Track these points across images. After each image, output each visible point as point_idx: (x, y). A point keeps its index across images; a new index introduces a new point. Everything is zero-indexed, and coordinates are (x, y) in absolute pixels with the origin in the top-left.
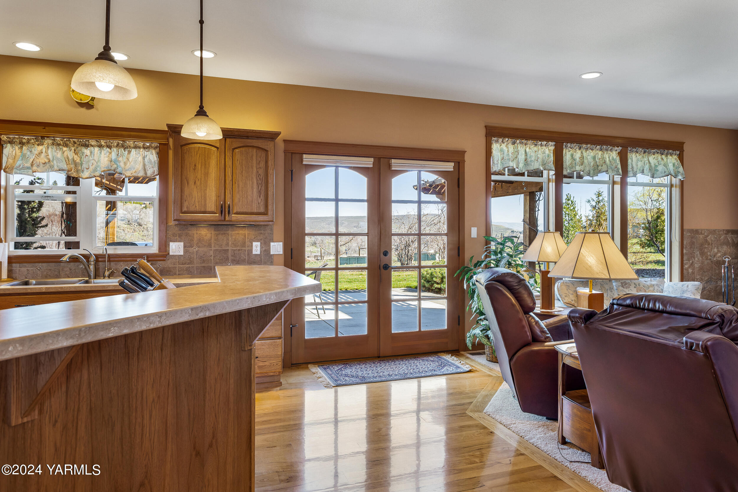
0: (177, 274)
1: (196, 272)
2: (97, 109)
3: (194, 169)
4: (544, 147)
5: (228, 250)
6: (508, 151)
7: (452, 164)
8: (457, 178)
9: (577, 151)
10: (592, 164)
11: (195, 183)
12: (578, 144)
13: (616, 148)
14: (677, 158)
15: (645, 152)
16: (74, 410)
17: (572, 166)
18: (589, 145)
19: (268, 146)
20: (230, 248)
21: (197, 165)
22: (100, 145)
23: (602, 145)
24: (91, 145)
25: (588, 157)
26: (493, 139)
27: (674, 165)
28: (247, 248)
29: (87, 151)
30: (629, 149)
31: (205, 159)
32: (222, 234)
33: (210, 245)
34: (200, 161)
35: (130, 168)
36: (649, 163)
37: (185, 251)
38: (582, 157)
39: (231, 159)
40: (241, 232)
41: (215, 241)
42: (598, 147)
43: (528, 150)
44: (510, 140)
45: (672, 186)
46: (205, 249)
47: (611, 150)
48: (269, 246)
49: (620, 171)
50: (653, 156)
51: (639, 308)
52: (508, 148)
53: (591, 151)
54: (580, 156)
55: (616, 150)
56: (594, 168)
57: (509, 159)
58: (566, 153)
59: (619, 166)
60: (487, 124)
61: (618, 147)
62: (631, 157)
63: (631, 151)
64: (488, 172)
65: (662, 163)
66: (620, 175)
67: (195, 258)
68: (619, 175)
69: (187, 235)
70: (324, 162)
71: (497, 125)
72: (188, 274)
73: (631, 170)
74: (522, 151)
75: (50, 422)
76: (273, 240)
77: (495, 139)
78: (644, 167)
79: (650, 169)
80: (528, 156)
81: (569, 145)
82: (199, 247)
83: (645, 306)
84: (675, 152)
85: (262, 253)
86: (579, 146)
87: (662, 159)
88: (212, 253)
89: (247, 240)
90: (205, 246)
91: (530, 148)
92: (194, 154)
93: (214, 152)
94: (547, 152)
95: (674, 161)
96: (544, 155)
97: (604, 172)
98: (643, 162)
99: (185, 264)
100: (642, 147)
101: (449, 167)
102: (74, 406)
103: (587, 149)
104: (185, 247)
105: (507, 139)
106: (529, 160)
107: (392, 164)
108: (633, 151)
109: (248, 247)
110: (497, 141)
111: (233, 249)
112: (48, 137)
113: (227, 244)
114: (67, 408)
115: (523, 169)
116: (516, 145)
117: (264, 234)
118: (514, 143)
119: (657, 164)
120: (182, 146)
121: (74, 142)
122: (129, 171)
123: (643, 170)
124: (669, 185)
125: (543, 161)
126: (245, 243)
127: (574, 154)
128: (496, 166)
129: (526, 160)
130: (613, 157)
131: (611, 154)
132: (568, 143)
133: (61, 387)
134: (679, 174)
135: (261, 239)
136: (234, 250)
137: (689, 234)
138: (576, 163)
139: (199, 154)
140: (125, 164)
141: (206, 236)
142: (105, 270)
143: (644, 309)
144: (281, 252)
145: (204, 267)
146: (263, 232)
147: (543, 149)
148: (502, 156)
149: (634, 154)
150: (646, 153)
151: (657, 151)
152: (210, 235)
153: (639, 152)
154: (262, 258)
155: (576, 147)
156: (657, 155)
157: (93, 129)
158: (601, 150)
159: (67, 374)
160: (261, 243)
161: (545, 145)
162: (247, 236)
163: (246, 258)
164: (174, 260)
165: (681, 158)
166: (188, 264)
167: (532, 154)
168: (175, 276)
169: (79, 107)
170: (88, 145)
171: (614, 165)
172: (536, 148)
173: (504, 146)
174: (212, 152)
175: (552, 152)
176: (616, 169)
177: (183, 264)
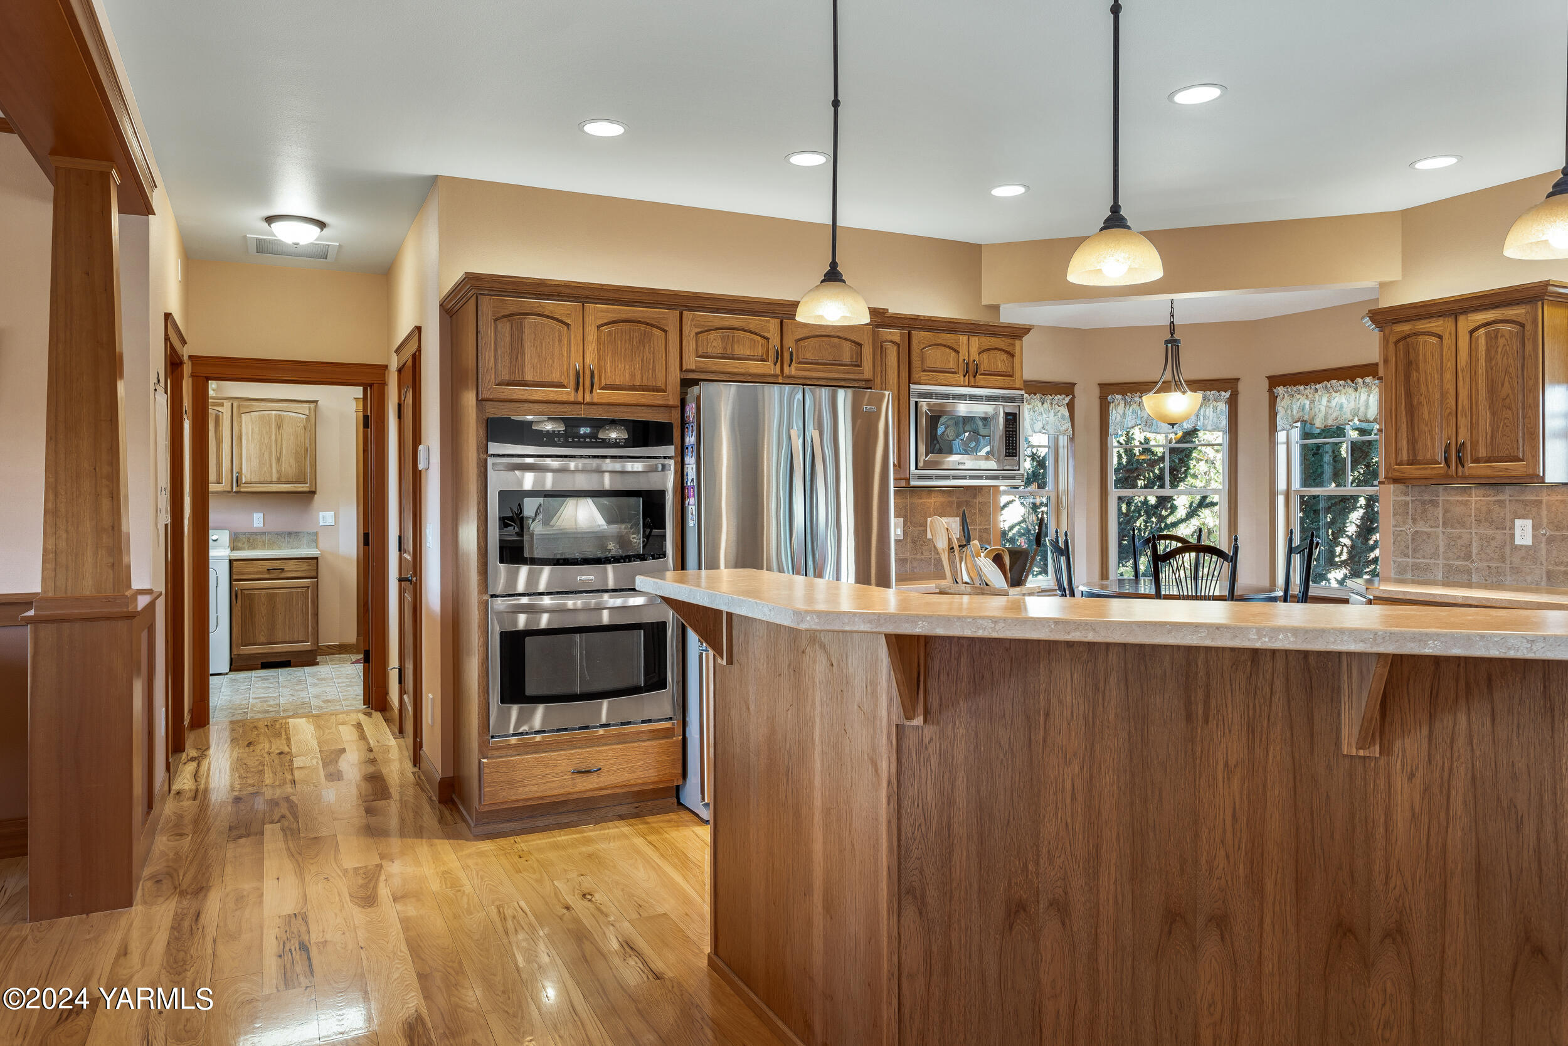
16: (1442, 769)
75: (1403, 772)
102: (1444, 763)
114: (1430, 762)
133: (1420, 726)
159: (1430, 712)
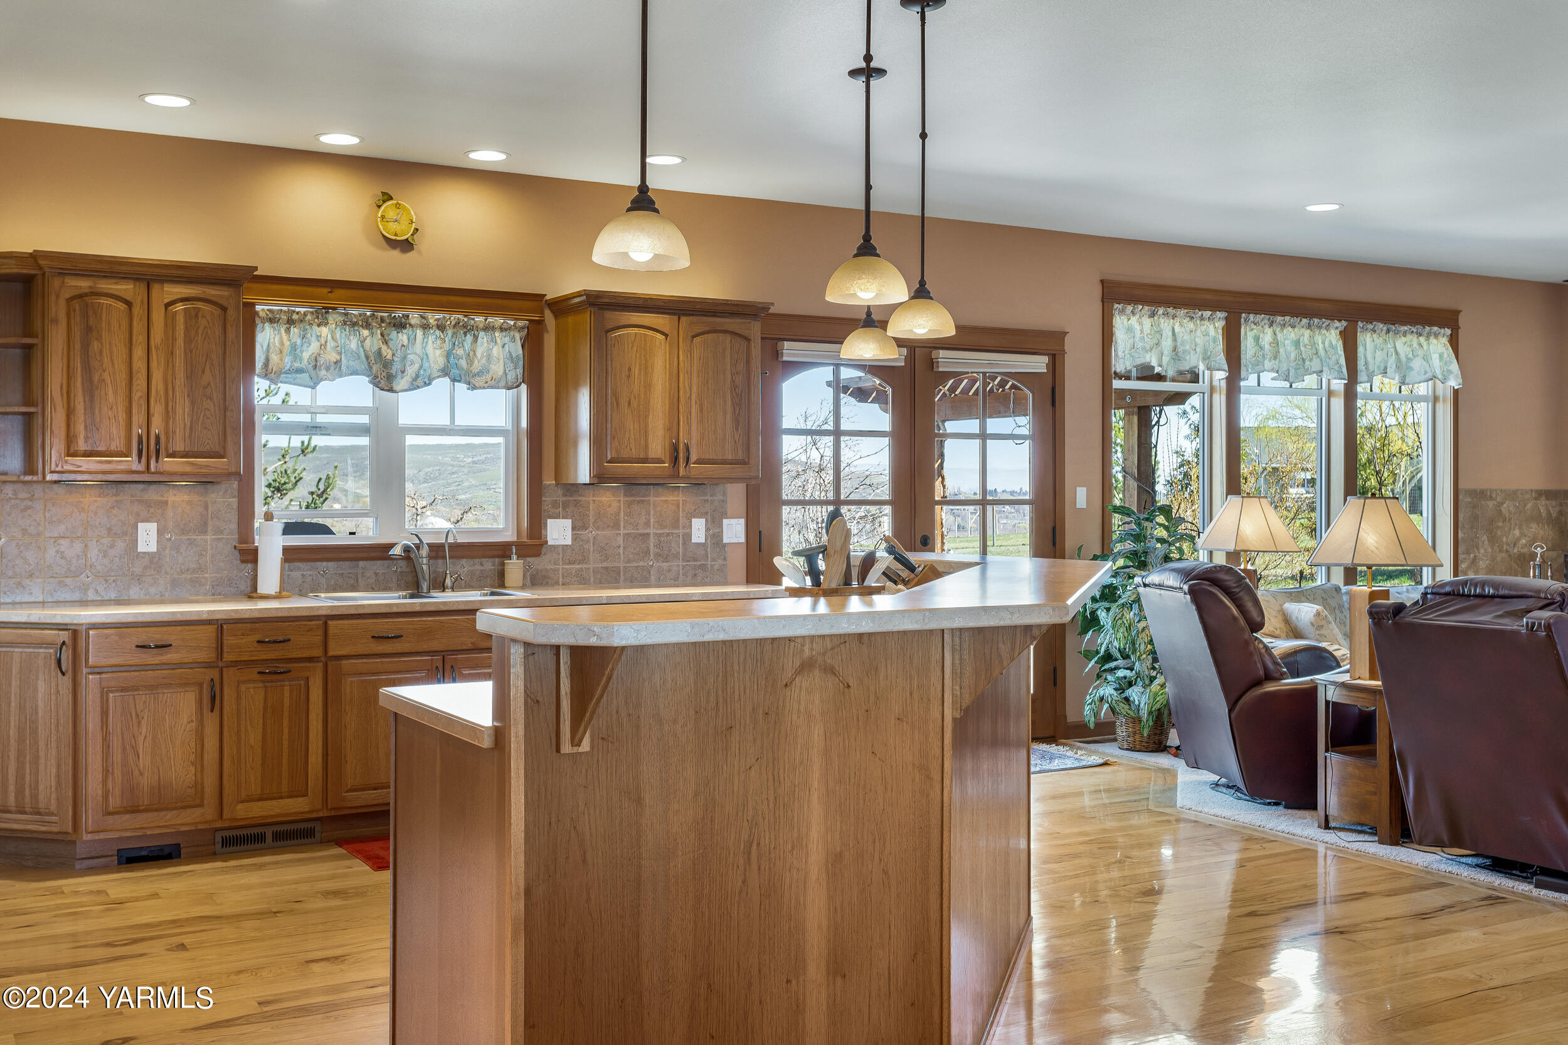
0: (561, 583)
1: (592, 579)
2: (420, 252)
3: (629, 377)
4: (1206, 323)
5: (648, 534)
6: (1142, 331)
7: (1045, 359)
8: (1051, 386)
9: (1266, 331)
10: (1293, 356)
11: (629, 404)
12: (1268, 316)
13: (1337, 324)
14: (1447, 343)
15: (1388, 331)
17: (1256, 360)
18: (1287, 318)
19: (751, 330)
20: (651, 531)
21: (633, 370)
22: (425, 325)
23: (1311, 318)
24: (410, 325)
25: (1287, 342)
26: (1115, 307)
27: (1441, 356)
28: (681, 531)
29: (403, 337)
30: (1360, 324)
31: (645, 358)
32: (638, 502)
33: (616, 526)
34: (638, 363)
35: (481, 371)
36: (1397, 353)
37: (575, 538)
38: (1276, 343)
39: (689, 357)
40: (671, 498)
41: (626, 517)
42: (1305, 321)
43: (1177, 328)
44: (1146, 308)
45: (1436, 399)
46: (608, 532)
47: (1327, 328)
48: (721, 526)
49: (1344, 370)
50: (1403, 338)
51: (1463, 595)
52: (1141, 324)
53: (1290, 329)
54: (1271, 340)
55: (1337, 328)
56: (1297, 364)
57: (1144, 348)
58: (1246, 334)
59: (1343, 361)
60: (1106, 277)
61: (1340, 321)
62: (1363, 342)
63: (1364, 329)
64: (1107, 374)
65: (1420, 353)
66: (1344, 379)
67: (591, 550)
68: (1342, 379)
69: (577, 503)
70: (819, 356)
71: (1122, 279)
72: (580, 583)
73: (1364, 368)
74: (1167, 331)
76: (726, 514)
77: (1120, 306)
78: (1386, 362)
79: (1399, 366)
80: (1179, 341)
81: (1252, 316)
82: (598, 528)
83: (1471, 592)
84: (1443, 330)
85: (709, 541)
86: (1269, 320)
87: (1420, 345)
88: (620, 540)
89: (681, 515)
90: (609, 526)
91: (1181, 325)
92: (628, 348)
93: (661, 343)
94: (1212, 332)
95: (1441, 349)
96: (1207, 338)
97: (1314, 372)
98: (1385, 350)
99: (574, 563)
100: (1384, 321)
101: (1038, 364)
103: (1284, 325)
104: (573, 529)
105: (1140, 307)
106: (1180, 349)
107: (939, 360)
108: (1367, 329)
109: (684, 528)
110: (1122, 312)
111: (657, 532)
112: (334, 309)
113: (647, 524)
115: (1169, 367)
116: (1156, 318)
117: (712, 502)
118: (1152, 315)
119: (1410, 355)
120: (607, 332)
121: (382, 318)
122: (479, 376)
123: (1386, 368)
124: (1431, 398)
125: (1205, 351)
126: (678, 520)
127: (1261, 335)
128: (1121, 361)
129: (1175, 349)
130: (1331, 342)
131: (1327, 334)
132: (1249, 313)
134: (1451, 377)
135: (707, 513)
136: (660, 535)
137: (1469, 500)
138: (1264, 356)
139: (635, 348)
140: (470, 362)
141: (610, 506)
142: (446, 574)
143: (1469, 596)
144: (742, 540)
145: (606, 568)
146: (708, 498)
147: (1205, 327)
148: (1131, 341)
149: (1369, 335)
150: (1391, 333)
151: (1410, 329)
152: (617, 504)
153: (1378, 332)
154: (709, 550)
155: (1263, 322)
156: (1411, 337)
157: (412, 292)
158: (1309, 327)
160: (706, 521)
161: (1209, 318)
162: (681, 505)
163: (681, 551)
164: (556, 556)
165: (1454, 342)
166: (579, 563)
167: (1185, 338)
168: (557, 587)
169: (389, 248)
170: (406, 324)
171: (1334, 358)
172: (1191, 325)
173: (1134, 320)
174: (657, 343)
175: (1220, 331)
176: (1336, 367)
177: (570, 563)
